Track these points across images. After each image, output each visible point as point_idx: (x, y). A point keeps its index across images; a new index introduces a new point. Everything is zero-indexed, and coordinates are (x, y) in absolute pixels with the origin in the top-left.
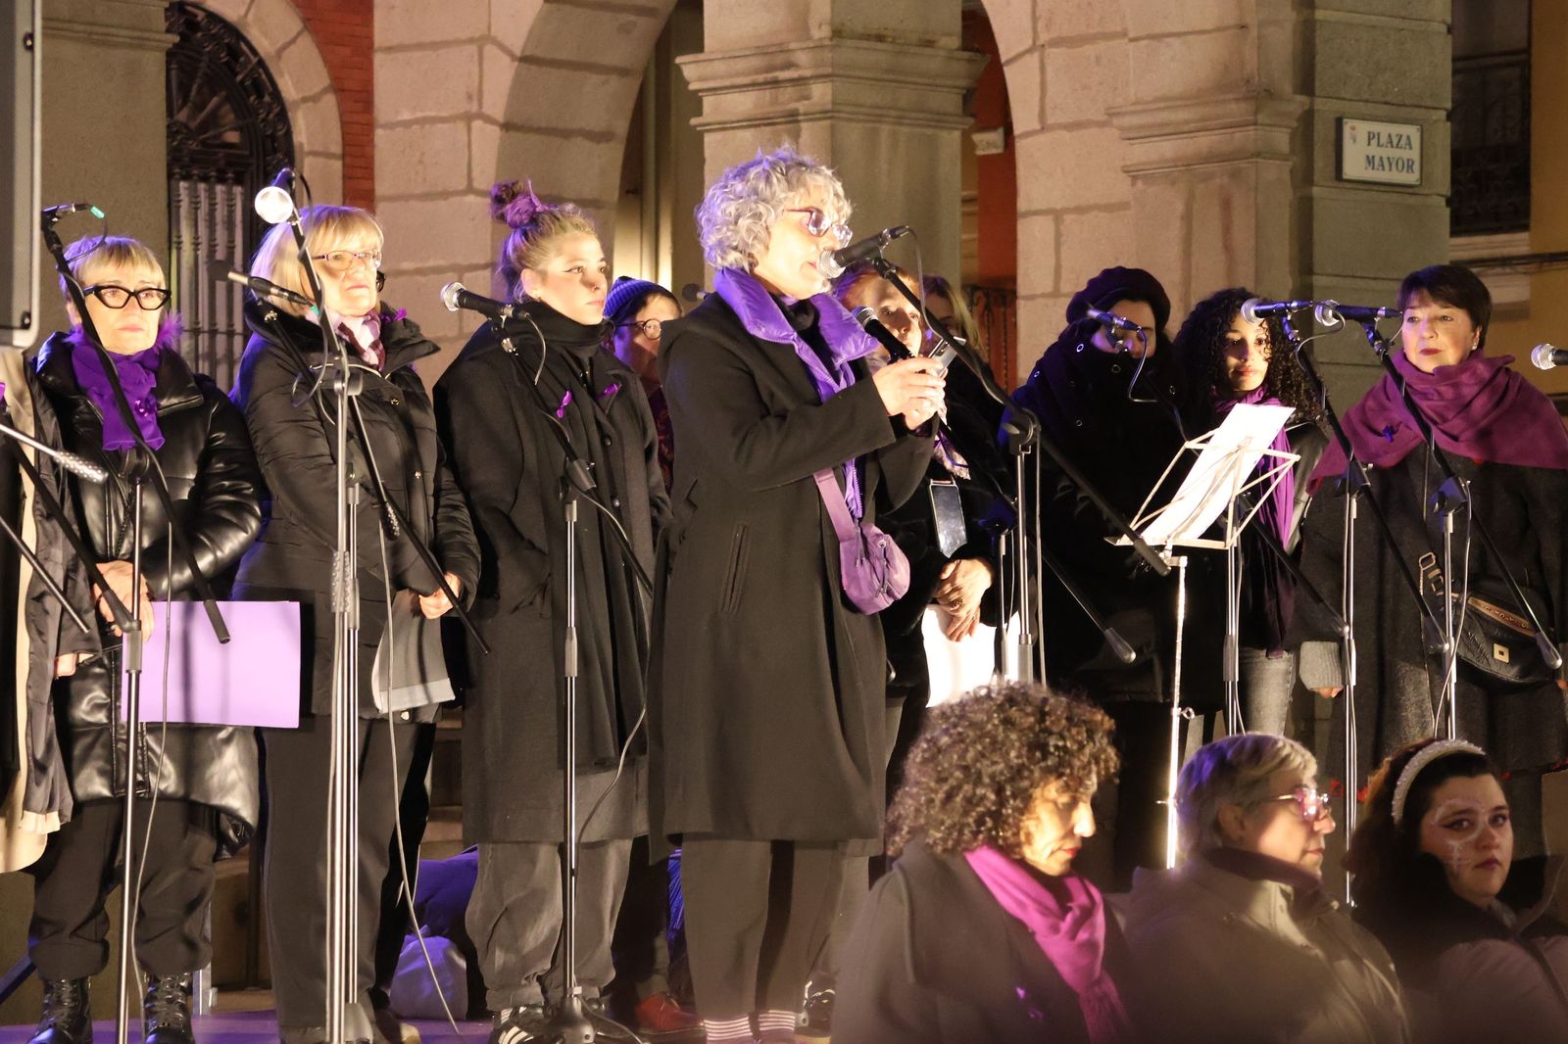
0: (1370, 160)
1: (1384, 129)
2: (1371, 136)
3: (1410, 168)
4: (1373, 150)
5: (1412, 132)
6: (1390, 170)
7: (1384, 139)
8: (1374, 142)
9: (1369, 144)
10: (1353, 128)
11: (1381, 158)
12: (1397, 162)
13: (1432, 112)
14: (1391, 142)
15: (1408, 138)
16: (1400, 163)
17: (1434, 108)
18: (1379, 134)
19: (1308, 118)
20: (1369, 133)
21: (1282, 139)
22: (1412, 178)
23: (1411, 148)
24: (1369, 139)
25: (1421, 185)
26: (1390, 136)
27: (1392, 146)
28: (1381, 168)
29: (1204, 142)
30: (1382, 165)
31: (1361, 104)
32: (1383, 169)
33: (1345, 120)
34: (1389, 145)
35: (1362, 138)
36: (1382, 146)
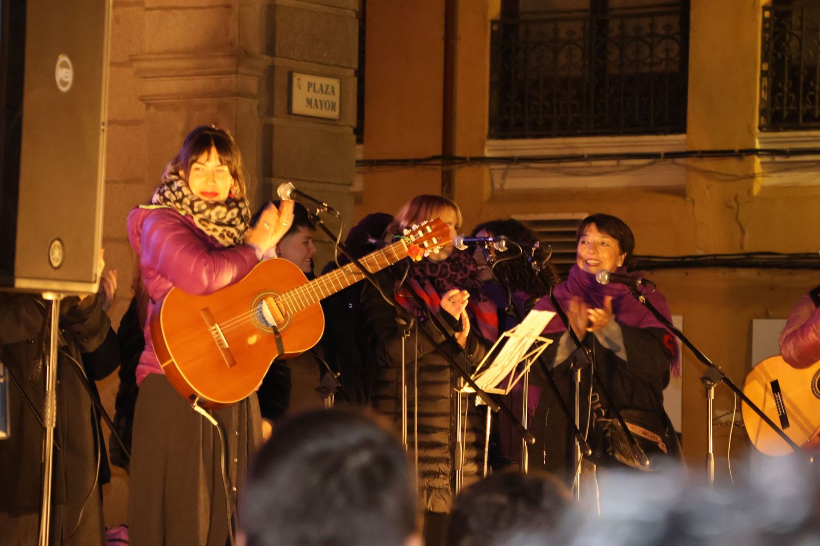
0: (309, 101)
1: (318, 81)
2: (310, 85)
3: (333, 108)
4: (311, 95)
5: (335, 83)
6: (321, 108)
7: (318, 87)
8: (311, 89)
9: (309, 90)
10: (299, 79)
11: (316, 101)
12: (325, 104)
13: (347, 70)
14: (322, 90)
15: (333, 87)
16: (327, 103)
17: (348, 68)
18: (314, 84)
19: (271, 70)
20: (309, 84)
21: (252, 84)
22: (335, 114)
23: (334, 94)
24: (309, 87)
25: (340, 119)
26: (321, 85)
27: (323, 93)
28: (315, 107)
29: (200, 83)
30: (317, 105)
31: (304, 63)
32: (317, 108)
33: (294, 74)
34: (321, 92)
35: (305, 86)
36: (317, 92)
